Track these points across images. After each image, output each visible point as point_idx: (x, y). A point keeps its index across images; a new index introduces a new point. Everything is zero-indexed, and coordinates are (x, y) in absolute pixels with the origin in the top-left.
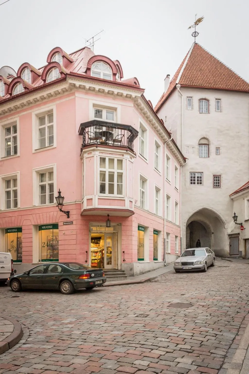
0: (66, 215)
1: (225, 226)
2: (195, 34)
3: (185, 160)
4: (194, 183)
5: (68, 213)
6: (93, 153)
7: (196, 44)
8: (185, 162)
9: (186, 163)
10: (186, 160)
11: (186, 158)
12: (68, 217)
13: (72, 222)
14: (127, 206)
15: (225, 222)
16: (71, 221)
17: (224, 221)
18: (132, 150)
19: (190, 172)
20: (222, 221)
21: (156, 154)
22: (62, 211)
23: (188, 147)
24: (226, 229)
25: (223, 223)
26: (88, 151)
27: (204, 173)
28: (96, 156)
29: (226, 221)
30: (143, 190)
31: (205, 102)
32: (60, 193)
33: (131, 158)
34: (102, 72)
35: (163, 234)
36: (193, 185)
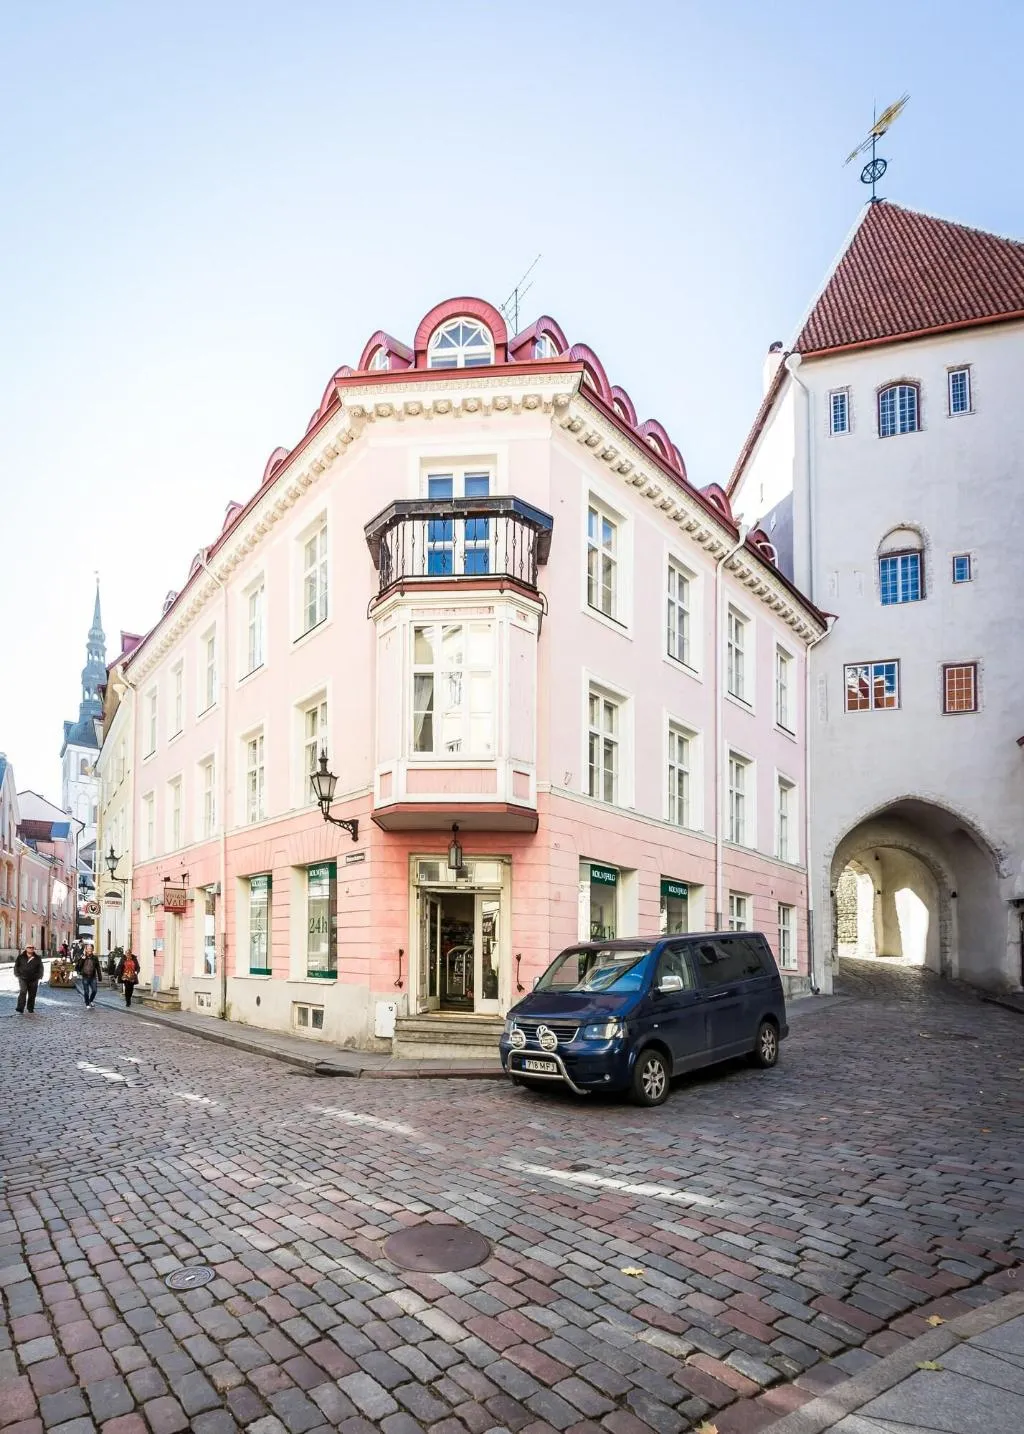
0: (349, 832)
1: (1002, 867)
2: (875, 169)
3: (825, 622)
4: (864, 705)
5: (353, 826)
6: (395, 616)
7: (878, 202)
8: (826, 630)
9: (826, 633)
10: (830, 621)
11: (828, 615)
12: (355, 839)
13: (362, 854)
15: (998, 848)
16: (360, 852)
17: (994, 846)
18: (531, 591)
19: (845, 665)
20: (987, 845)
21: (680, 604)
22: (333, 821)
23: (836, 572)
24: (1004, 878)
25: (992, 852)
26: (385, 611)
27: (902, 662)
28: (400, 626)
29: (1004, 843)
30: (613, 738)
31: (902, 394)
32: (324, 761)
33: (525, 616)
34: (460, 354)
35: (713, 896)
36: (859, 710)
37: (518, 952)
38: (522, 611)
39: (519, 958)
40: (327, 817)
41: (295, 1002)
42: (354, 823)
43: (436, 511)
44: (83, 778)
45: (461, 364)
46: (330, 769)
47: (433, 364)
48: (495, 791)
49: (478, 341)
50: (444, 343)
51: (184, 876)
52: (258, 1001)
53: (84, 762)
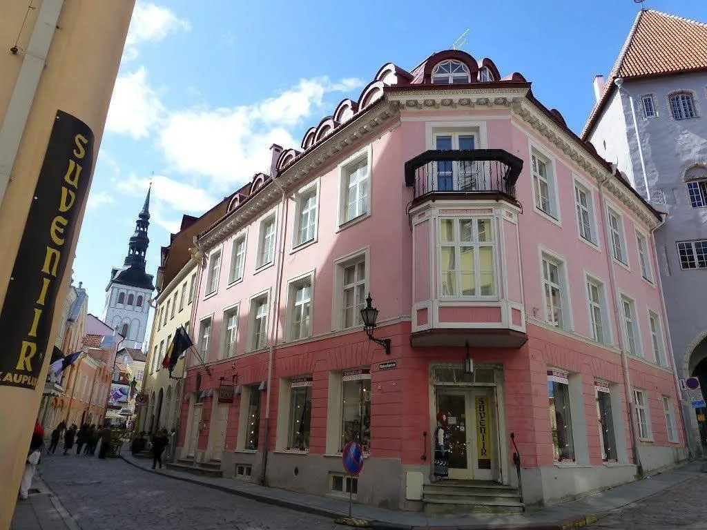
0: (383, 347)
3: (660, 216)
4: (693, 265)
5: (387, 344)
6: (428, 213)
8: (661, 221)
9: (662, 223)
10: (663, 216)
11: (662, 213)
12: (388, 352)
13: (395, 363)
14: (507, 322)
16: (394, 361)
18: (512, 200)
19: (676, 242)
21: (582, 207)
22: (374, 340)
23: (661, 189)
26: (419, 211)
28: (433, 218)
30: (556, 286)
31: (683, 99)
32: (369, 300)
33: (510, 215)
34: (451, 77)
35: (624, 391)
36: (689, 269)
37: (511, 432)
38: (509, 211)
39: (512, 435)
40: (371, 338)
41: (330, 472)
42: (388, 342)
43: (443, 156)
44: (120, 305)
45: (451, 81)
46: (373, 306)
47: (434, 81)
48: (500, 320)
49: (460, 70)
50: (441, 71)
51: (234, 376)
52: (296, 471)
53: (122, 294)
